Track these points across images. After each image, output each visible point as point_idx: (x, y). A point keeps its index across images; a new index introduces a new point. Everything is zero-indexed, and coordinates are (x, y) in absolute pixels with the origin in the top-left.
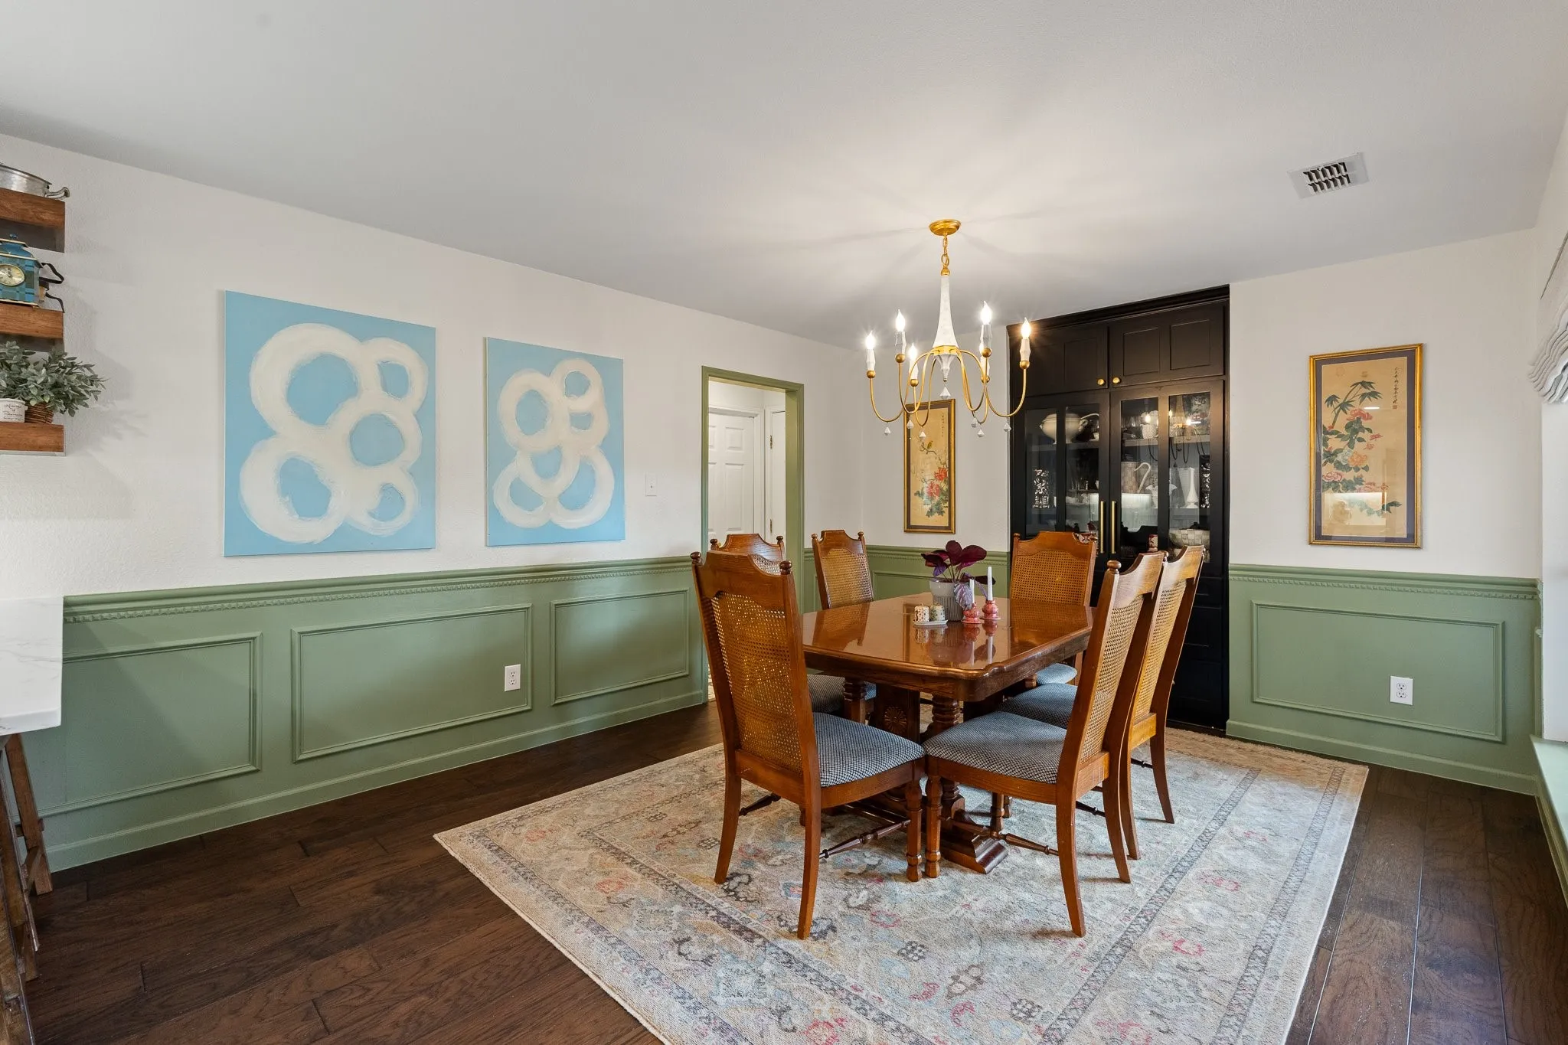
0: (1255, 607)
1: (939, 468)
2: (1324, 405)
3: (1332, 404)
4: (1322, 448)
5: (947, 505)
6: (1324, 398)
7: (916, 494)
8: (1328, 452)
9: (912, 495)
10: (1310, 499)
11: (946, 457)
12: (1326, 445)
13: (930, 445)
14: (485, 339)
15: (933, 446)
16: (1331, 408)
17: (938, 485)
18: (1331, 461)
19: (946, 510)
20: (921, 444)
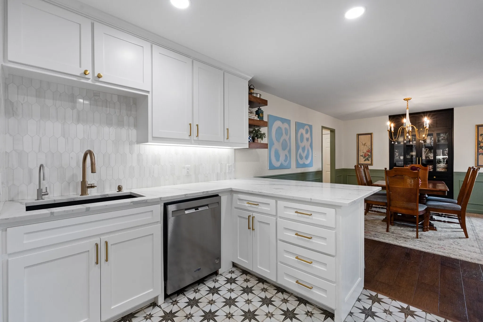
0: (461, 181)
1: (368, 150)
2: (479, 136)
3: (481, 136)
4: (479, 145)
5: (370, 158)
6: (479, 135)
7: (360, 156)
8: (480, 146)
9: (359, 156)
10: (476, 157)
11: (370, 147)
12: (480, 145)
13: (365, 144)
14: (296, 122)
15: (366, 144)
16: (481, 137)
17: (367, 154)
18: (481, 148)
19: (370, 160)
20: (362, 144)
